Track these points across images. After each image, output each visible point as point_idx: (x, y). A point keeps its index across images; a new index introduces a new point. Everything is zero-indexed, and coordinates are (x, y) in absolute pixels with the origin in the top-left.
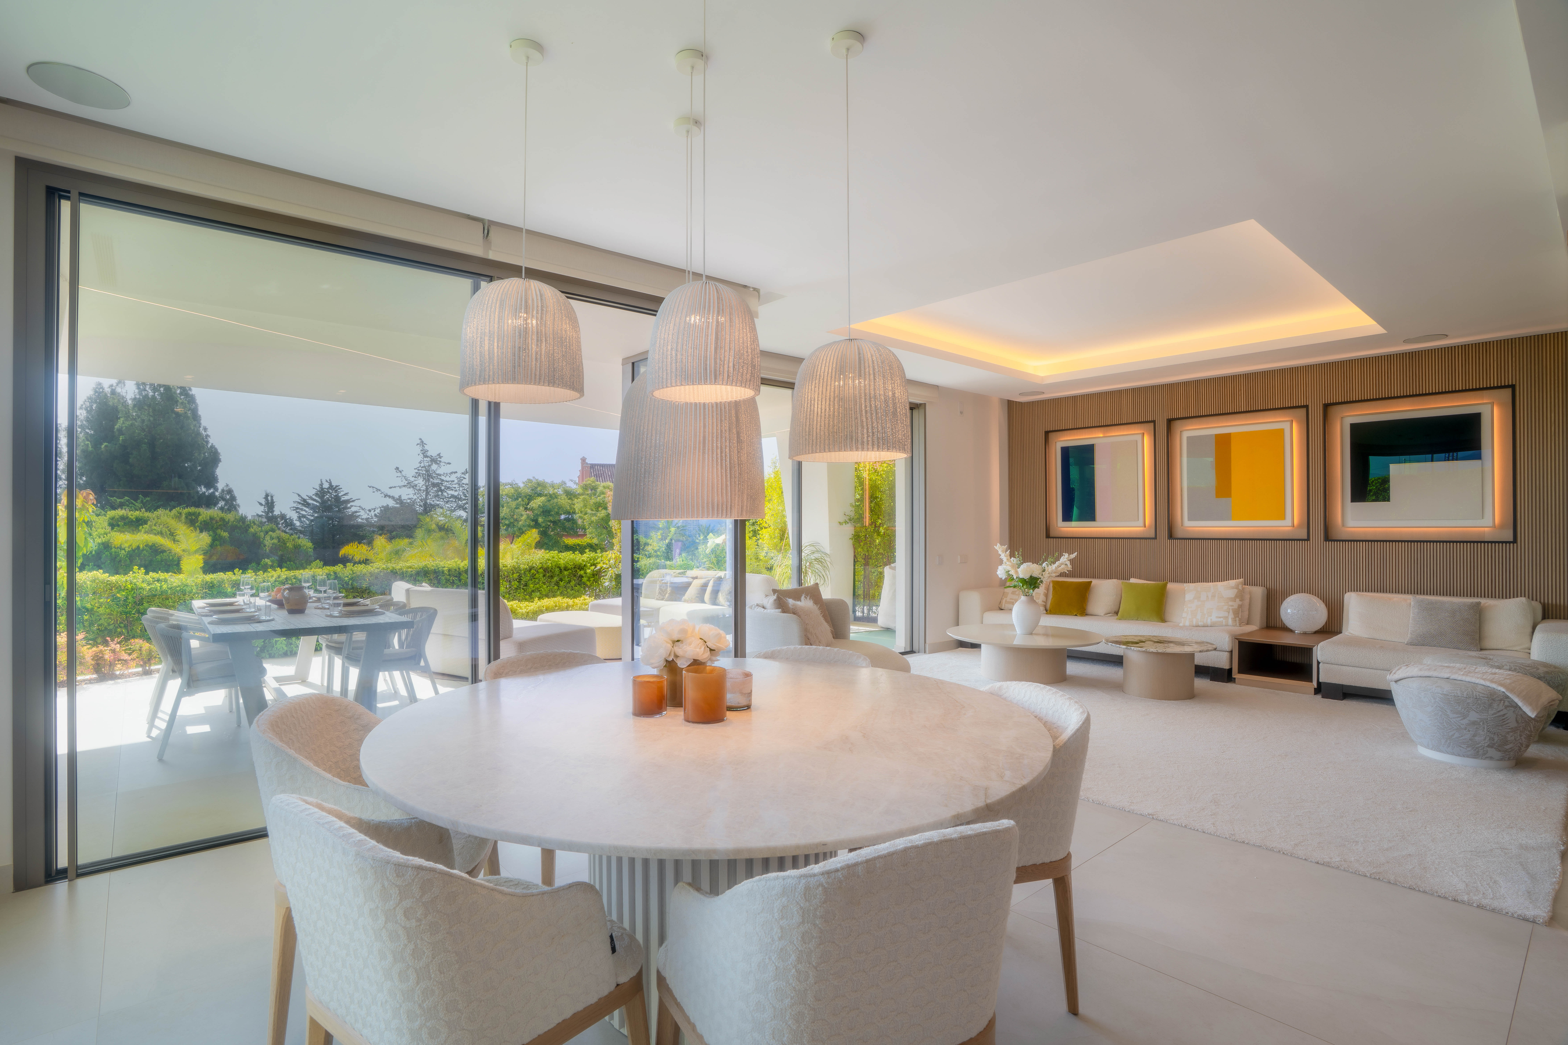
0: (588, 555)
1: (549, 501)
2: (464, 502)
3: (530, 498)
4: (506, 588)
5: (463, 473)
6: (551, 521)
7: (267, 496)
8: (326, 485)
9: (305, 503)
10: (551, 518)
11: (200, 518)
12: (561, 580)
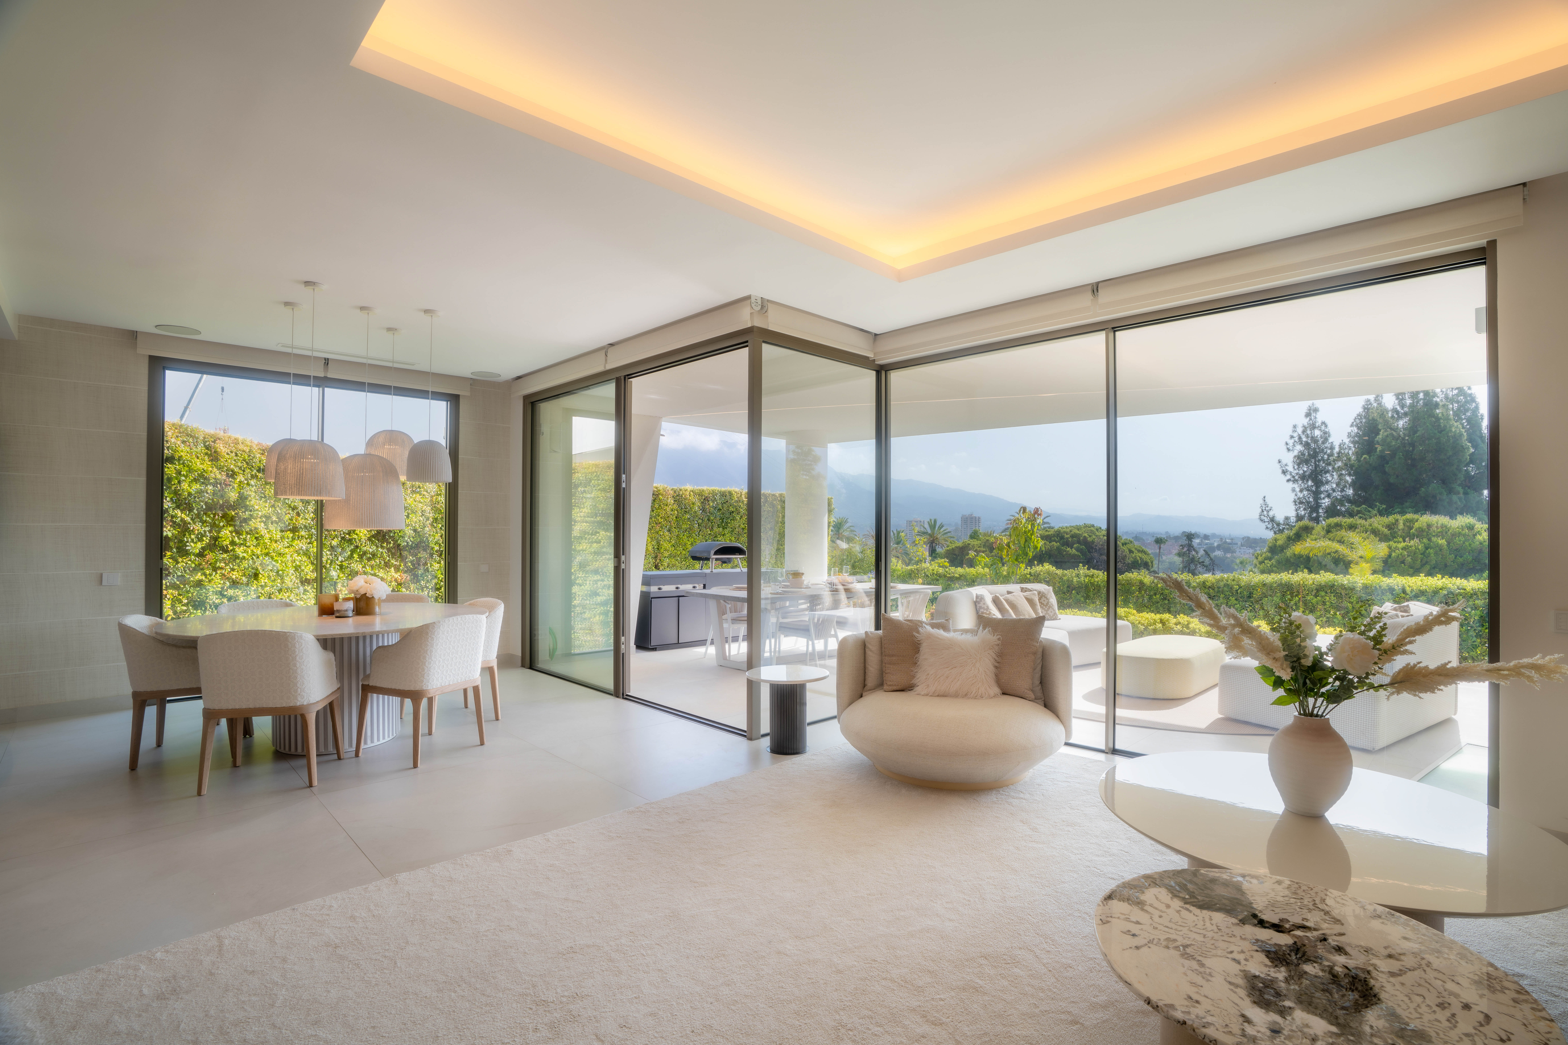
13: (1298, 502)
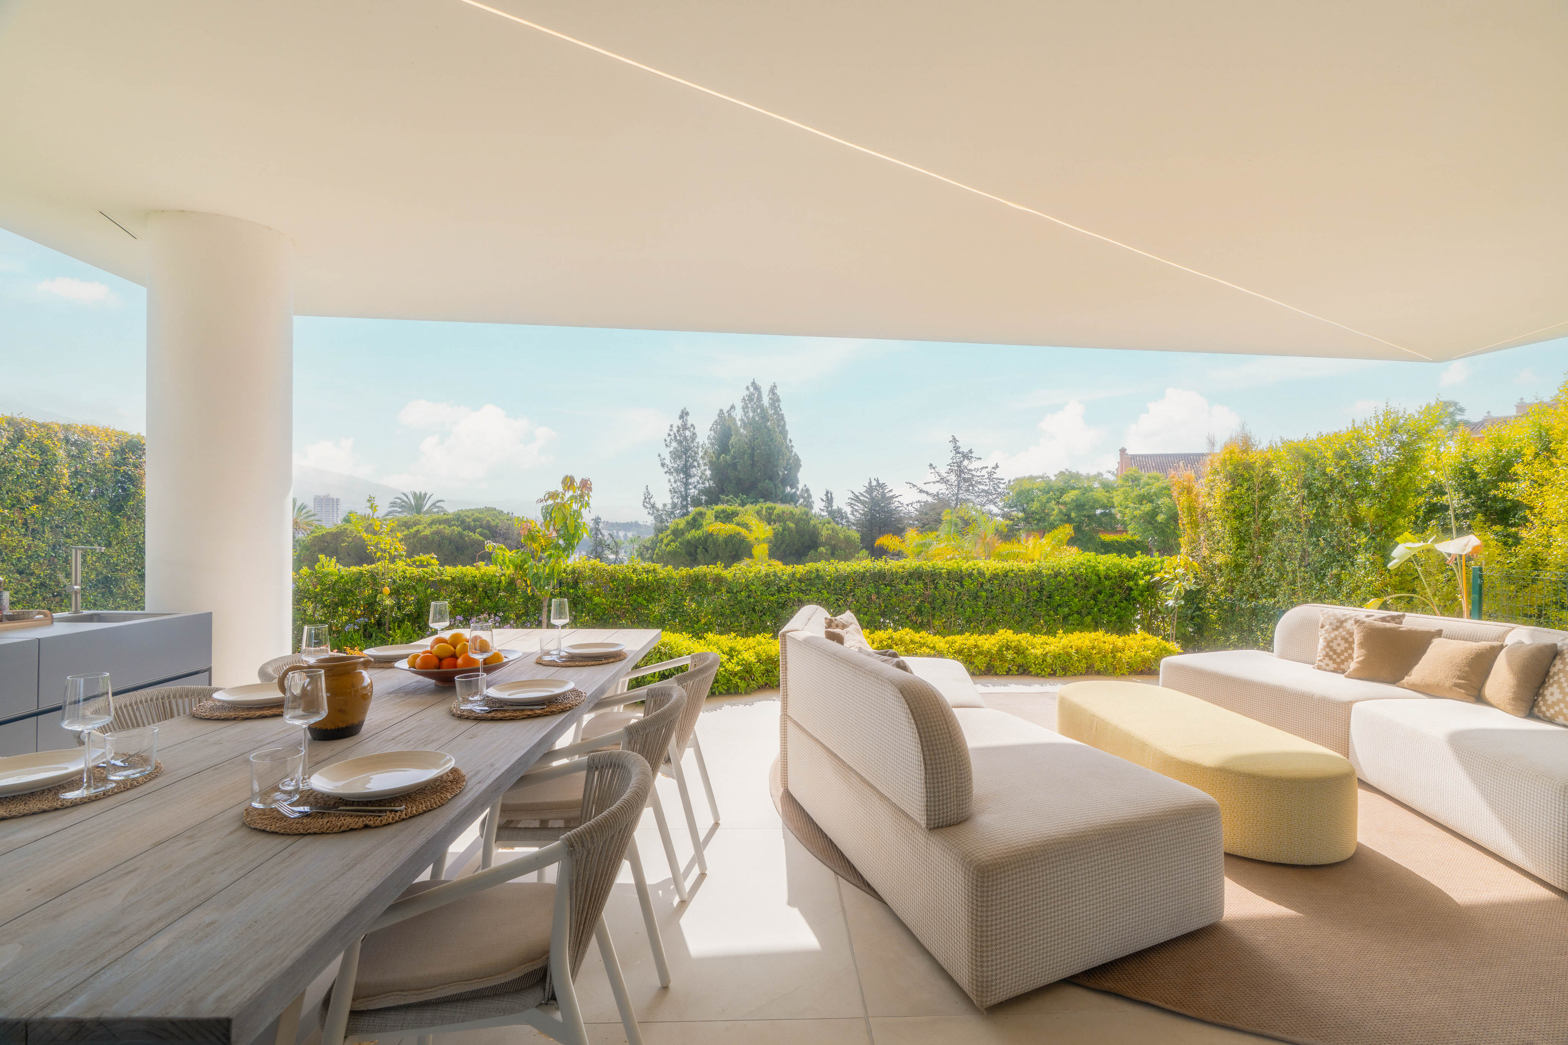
0: (1139, 560)
1: (1084, 494)
2: (995, 496)
3: (1062, 492)
4: (1023, 599)
5: (993, 468)
6: (1085, 516)
7: (827, 492)
8: (874, 483)
9: (857, 498)
10: (1085, 513)
11: (776, 512)
12: (1100, 592)
13: (673, 491)
